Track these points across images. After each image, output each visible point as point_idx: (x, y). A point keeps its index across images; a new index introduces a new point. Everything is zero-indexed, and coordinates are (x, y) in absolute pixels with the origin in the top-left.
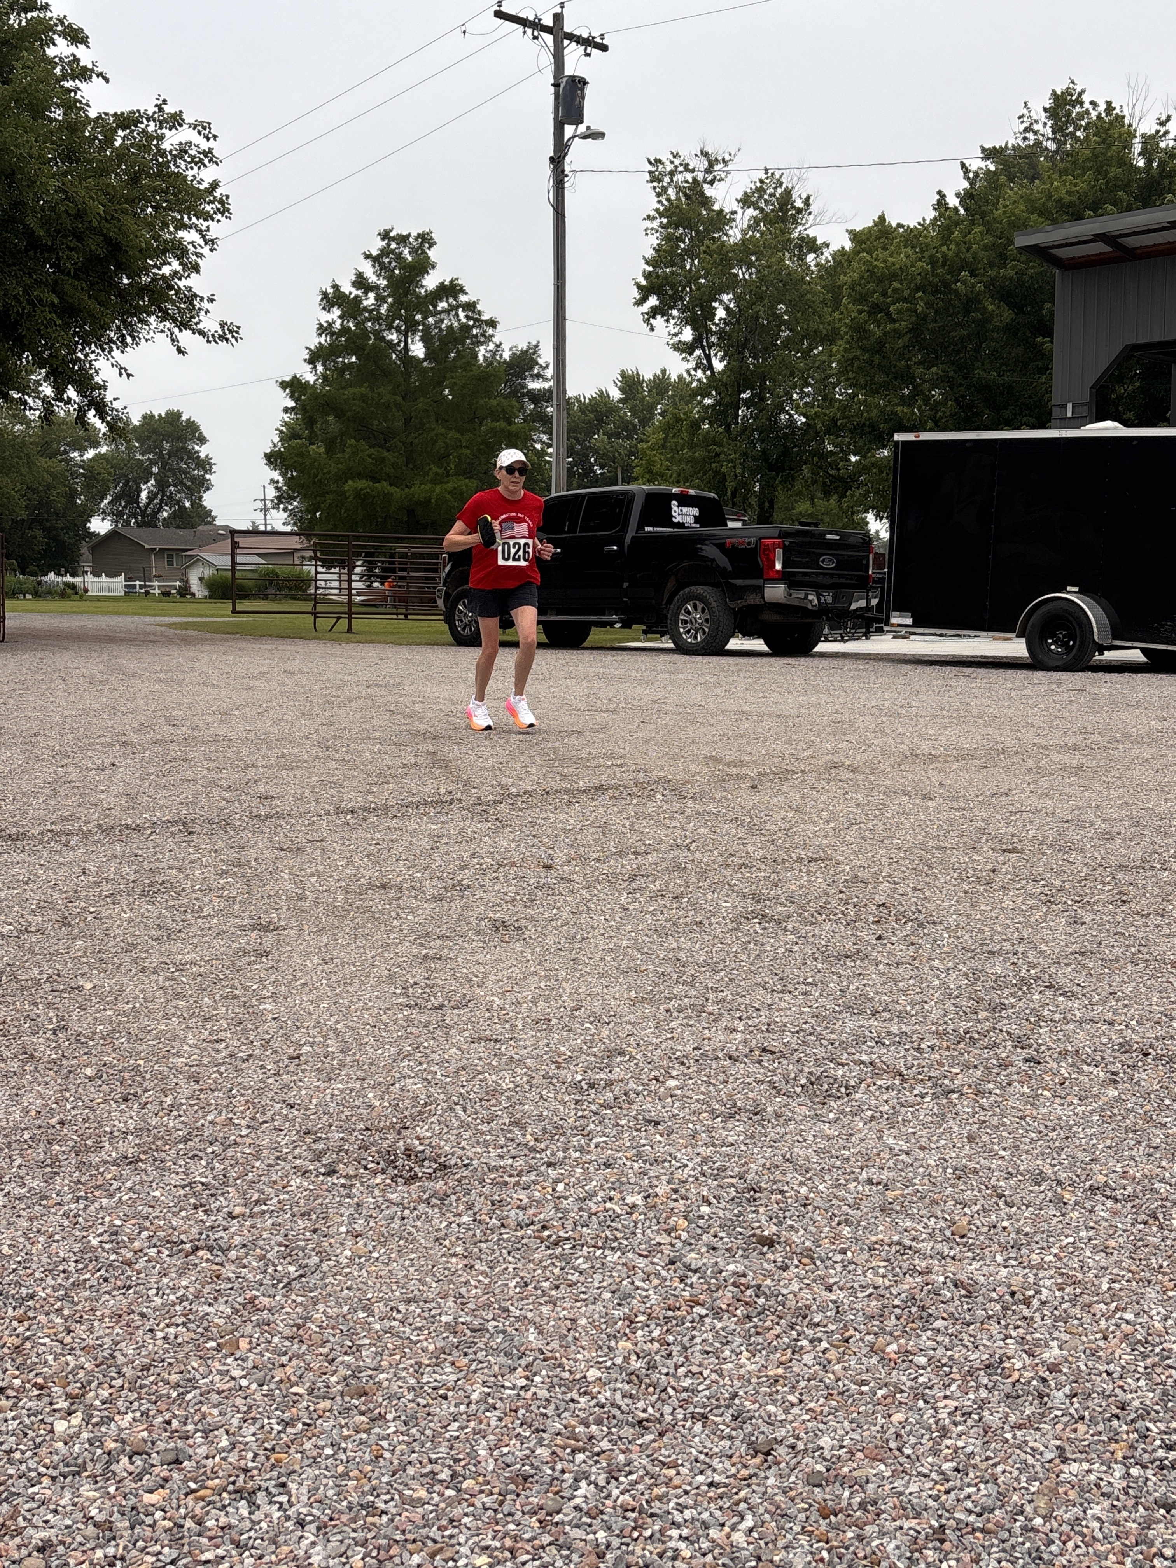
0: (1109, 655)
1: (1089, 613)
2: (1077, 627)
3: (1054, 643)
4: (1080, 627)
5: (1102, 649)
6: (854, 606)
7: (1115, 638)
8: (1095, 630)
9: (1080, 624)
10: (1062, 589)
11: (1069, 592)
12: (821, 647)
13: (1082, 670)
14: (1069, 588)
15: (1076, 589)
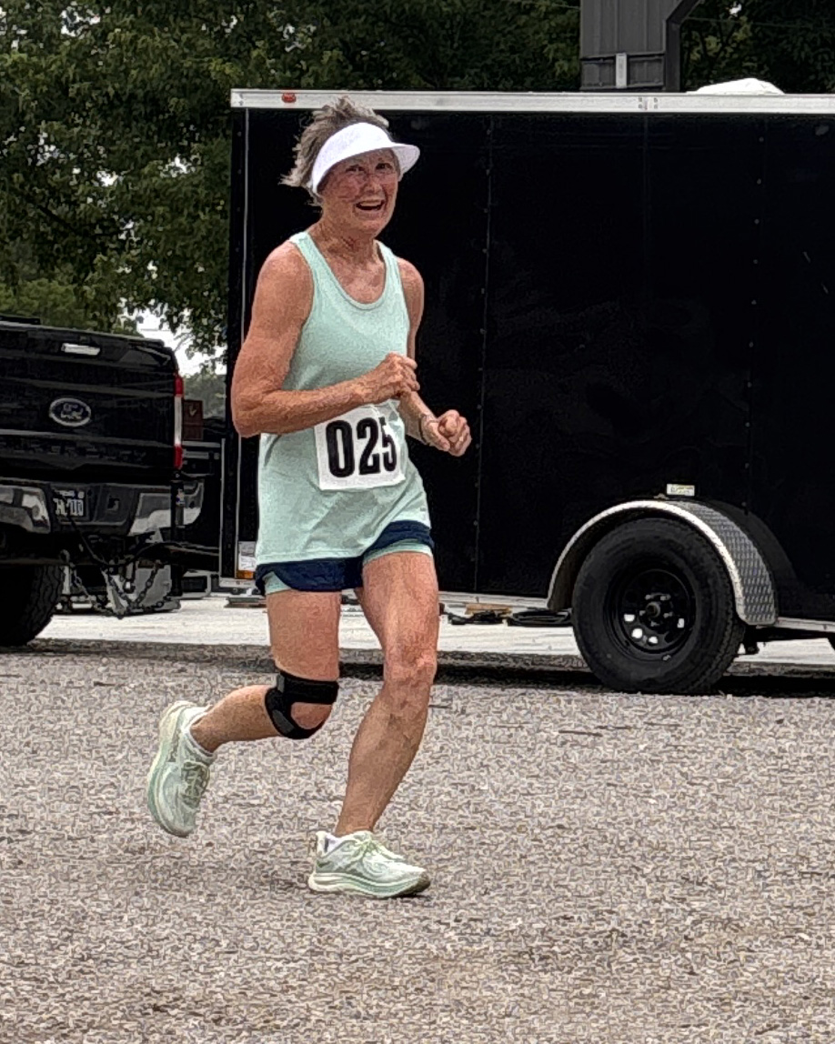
0: (772, 653)
1: (723, 550)
2: (695, 584)
3: (642, 622)
4: (704, 585)
5: (753, 637)
6: (138, 527)
7: (783, 611)
8: (739, 591)
9: (703, 578)
10: (656, 491)
11: (673, 498)
12: (59, 628)
13: (712, 691)
14: (672, 489)
15: (689, 491)
